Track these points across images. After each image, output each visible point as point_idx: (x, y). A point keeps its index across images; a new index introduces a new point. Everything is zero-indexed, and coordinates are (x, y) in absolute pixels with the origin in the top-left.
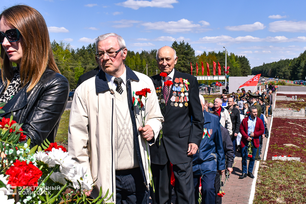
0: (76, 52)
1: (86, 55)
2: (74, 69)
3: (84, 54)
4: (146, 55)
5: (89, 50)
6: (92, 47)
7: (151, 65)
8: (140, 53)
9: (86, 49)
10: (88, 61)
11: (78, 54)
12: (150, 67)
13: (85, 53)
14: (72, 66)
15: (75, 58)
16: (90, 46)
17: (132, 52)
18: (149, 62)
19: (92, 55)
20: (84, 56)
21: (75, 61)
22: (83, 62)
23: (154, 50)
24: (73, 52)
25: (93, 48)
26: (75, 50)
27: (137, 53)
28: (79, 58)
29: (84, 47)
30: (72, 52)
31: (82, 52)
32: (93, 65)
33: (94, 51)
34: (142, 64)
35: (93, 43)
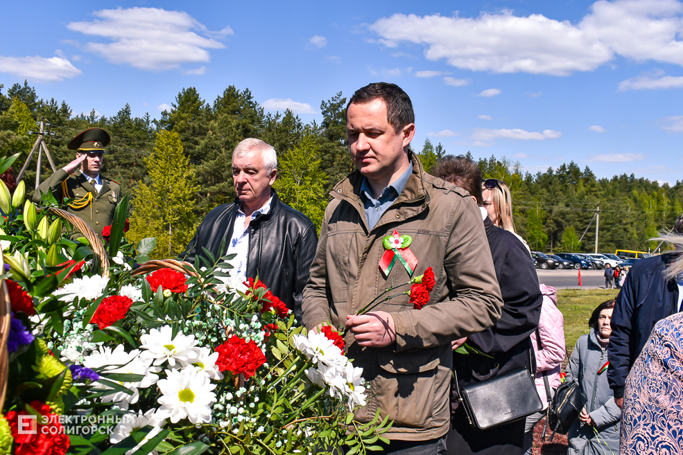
0: (535, 178)
1: (553, 186)
2: (528, 212)
3: (550, 183)
5: (560, 176)
6: (568, 170)
8: (672, 185)
9: (554, 173)
10: (558, 198)
11: (539, 183)
13: (553, 182)
15: (533, 191)
16: (563, 167)
17: (653, 183)
19: (566, 186)
20: (550, 187)
21: (530, 196)
22: (547, 200)
24: (529, 178)
25: (568, 173)
26: (532, 175)
27: (666, 186)
28: (540, 191)
29: (550, 171)
30: (528, 180)
31: (547, 180)
32: (567, 206)
33: (570, 178)
34: (673, 210)
35: (570, 162)
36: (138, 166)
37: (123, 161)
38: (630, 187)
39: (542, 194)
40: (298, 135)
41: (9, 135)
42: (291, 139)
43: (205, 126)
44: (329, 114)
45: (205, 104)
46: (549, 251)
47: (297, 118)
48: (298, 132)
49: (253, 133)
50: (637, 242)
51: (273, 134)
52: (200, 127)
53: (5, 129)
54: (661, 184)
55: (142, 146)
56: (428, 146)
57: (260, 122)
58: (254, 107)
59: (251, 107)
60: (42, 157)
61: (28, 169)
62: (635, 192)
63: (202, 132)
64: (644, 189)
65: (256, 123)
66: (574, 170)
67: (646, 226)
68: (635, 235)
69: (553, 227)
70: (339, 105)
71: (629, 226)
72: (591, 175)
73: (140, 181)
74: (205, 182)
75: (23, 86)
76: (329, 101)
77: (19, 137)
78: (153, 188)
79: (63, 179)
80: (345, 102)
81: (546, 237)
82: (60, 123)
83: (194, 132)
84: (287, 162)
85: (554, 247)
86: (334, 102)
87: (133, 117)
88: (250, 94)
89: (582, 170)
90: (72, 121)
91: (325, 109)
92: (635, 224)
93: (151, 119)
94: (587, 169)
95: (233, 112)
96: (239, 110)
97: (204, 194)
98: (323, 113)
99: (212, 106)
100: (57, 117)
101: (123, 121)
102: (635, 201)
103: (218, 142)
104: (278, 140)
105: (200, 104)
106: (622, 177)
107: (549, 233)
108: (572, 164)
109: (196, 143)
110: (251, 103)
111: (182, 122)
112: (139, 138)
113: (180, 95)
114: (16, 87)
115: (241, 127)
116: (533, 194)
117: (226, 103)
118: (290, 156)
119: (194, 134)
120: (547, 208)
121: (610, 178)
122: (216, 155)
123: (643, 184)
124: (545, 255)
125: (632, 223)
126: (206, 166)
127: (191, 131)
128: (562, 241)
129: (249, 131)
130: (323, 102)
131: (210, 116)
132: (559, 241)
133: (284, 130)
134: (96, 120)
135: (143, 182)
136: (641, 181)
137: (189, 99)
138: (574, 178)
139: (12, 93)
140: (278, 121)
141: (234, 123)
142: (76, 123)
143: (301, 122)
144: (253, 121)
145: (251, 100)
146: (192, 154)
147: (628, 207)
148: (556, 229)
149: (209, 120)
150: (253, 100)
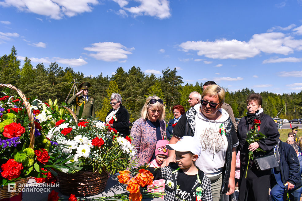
0: (234, 94)
3: (239, 95)
4: (286, 97)
5: (243, 93)
7: (290, 104)
8: (281, 95)
9: (241, 91)
10: (242, 100)
12: (289, 105)
14: (230, 103)
16: (244, 90)
17: (275, 94)
18: (289, 102)
19: (245, 96)
20: (239, 96)
22: (238, 101)
23: (293, 93)
24: (232, 93)
25: (245, 91)
27: (279, 95)
28: (236, 98)
29: (239, 91)
31: (238, 94)
34: (282, 103)
35: (246, 88)
36: (105, 92)
37: (100, 91)
38: (267, 96)
39: (236, 99)
41: (65, 84)
43: (125, 79)
45: (125, 72)
46: (239, 117)
47: (155, 76)
48: (155, 80)
50: (270, 114)
52: (124, 79)
53: (64, 81)
54: (277, 94)
55: (106, 86)
56: (197, 84)
57: (143, 77)
58: (141, 72)
60: (75, 90)
61: (71, 93)
62: (269, 97)
63: (124, 81)
64: (272, 96)
66: (247, 90)
67: (273, 108)
68: (269, 112)
69: (241, 109)
70: (168, 71)
71: (267, 109)
72: (253, 92)
73: (105, 97)
74: (126, 97)
75: (69, 68)
77: (68, 84)
78: (109, 99)
79: (76, 97)
81: (238, 113)
82: (81, 79)
83: (122, 81)
85: (241, 116)
86: (166, 70)
87: (103, 77)
88: (140, 68)
89: (250, 90)
90: (84, 78)
91: (164, 73)
92: (269, 108)
93: (109, 77)
94: (252, 90)
95: (135, 74)
96: (136, 74)
97: (125, 101)
99: (127, 73)
100: (79, 77)
101: (100, 78)
102: (269, 100)
103: (129, 84)
105: (124, 72)
106: (264, 92)
107: (239, 112)
108: (247, 89)
109: (123, 84)
111: (118, 78)
112: (105, 83)
113: (117, 70)
114: (67, 68)
115: (136, 79)
116: (233, 98)
117: (132, 72)
118: (152, 88)
119: (122, 82)
120: (238, 103)
121: (260, 93)
122: (128, 88)
123: (271, 94)
124: (237, 119)
125: (268, 108)
126: (126, 91)
127: (121, 81)
128: (244, 114)
129: (139, 80)
130: (163, 70)
131: (127, 76)
132: (243, 114)
134: (92, 78)
135: (106, 97)
136: (271, 93)
137: (120, 71)
138: (247, 93)
139: (66, 70)
140: (149, 77)
141: (134, 78)
142: (85, 79)
144: (141, 77)
146: (121, 88)
147: (266, 102)
148: (241, 110)
149: (126, 77)
150: (141, 70)
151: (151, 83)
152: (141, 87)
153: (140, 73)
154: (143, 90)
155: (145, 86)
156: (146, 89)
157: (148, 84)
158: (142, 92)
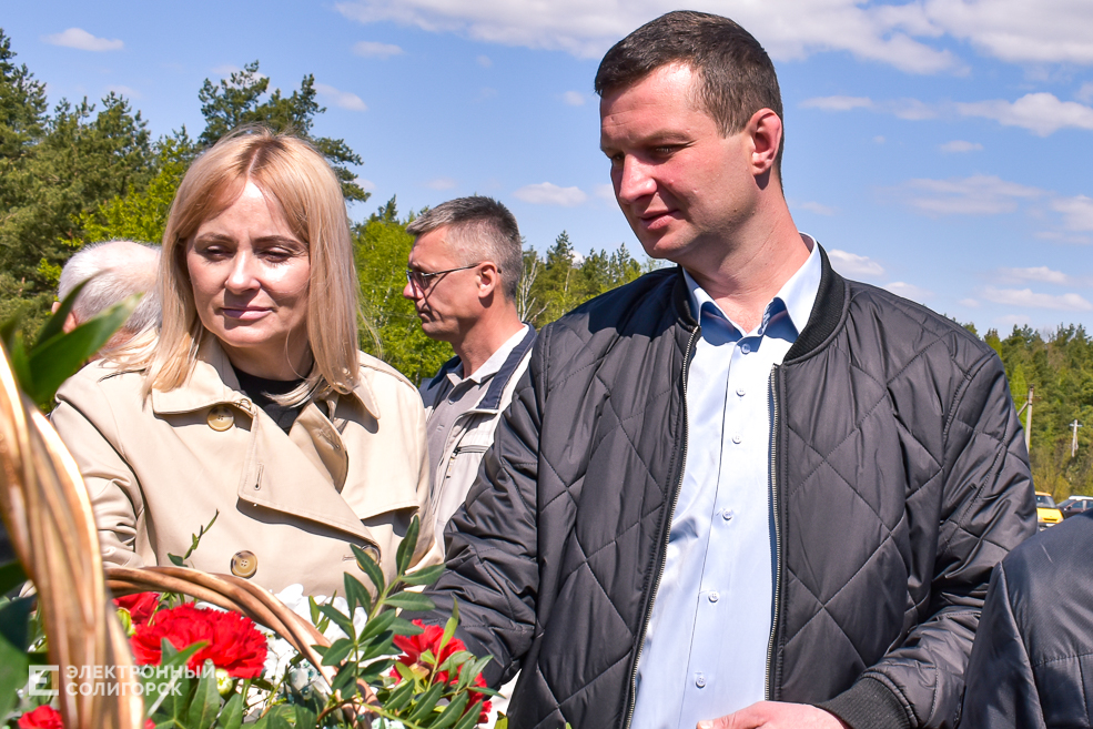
40: (137, 162)
42: (117, 170)
44: (222, 114)
47: (138, 118)
48: (138, 154)
49: (11, 148)
51: (69, 155)
57: (31, 120)
59: (8, 80)
65: (19, 122)
70: (250, 96)
76: (224, 83)
80: (264, 89)
84: (105, 229)
86: (237, 87)
88: (7, 46)
91: (211, 102)
98: (205, 112)
104: (82, 171)
110: (8, 68)
118: (117, 213)
130: (207, 83)
133: (101, 147)
140: (82, 121)
143: (147, 128)
144: (12, 116)
145: (9, 62)
150: (16, 62)
151: (105, 175)
152: (19, 201)
153: (13, 80)
154: (34, 227)
155: (53, 196)
156: (55, 221)
157: (78, 183)
158: (22, 236)
